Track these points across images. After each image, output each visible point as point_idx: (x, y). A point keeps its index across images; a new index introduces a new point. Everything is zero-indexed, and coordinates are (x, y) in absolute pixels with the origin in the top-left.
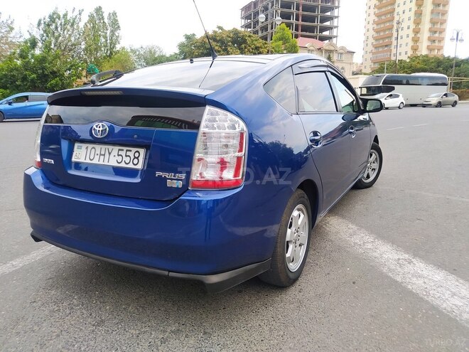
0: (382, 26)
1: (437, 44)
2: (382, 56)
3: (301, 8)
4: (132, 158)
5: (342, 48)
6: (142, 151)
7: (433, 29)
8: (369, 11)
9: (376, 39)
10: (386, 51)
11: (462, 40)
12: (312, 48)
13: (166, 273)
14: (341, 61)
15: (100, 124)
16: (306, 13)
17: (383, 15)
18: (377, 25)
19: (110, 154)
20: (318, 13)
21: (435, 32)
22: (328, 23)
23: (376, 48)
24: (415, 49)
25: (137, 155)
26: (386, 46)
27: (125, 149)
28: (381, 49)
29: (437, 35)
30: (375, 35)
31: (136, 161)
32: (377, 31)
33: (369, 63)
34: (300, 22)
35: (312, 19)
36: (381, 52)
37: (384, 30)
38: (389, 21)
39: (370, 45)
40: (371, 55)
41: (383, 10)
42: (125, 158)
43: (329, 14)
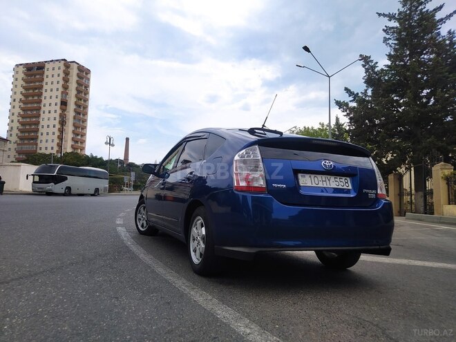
0: (28, 120)
1: (79, 144)
2: (26, 148)
4: (344, 183)
6: (349, 179)
7: (76, 132)
8: (14, 103)
9: (22, 131)
10: (32, 144)
15: (327, 161)
17: (29, 110)
18: (23, 118)
19: (329, 181)
21: (78, 135)
23: (21, 139)
24: (60, 146)
25: (346, 181)
26: (32, 139)
27: (338, 177)
28: (26, 142)
29: (79, 137)
30: (21, 127)
31: (347, 185)
32: (22, 124)
33: (14, 153)
36: (26, 144)
37: (30, 125)
38: (35, 117)
39: (14, 135)
40: (15, 146)
41: (29, 106)
42: (340, 183)
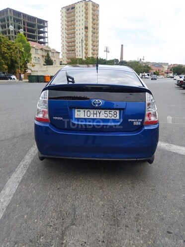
0: (70, 40)
1: (95, 52)
2: (72, 56)
3: (26, 24)
4: (113, 114)
5: (54, 50)
6: (118, 112)
7: (93, 44)
8: (63, 31)
9: (68, 46)
10: (73, 53)
11: (109, 52)
12: (37, 48)
13: (136, 159)
14: (53, 57)
15: (97, 100)
16: (29, 27)
17: (70, 34)
18: (68, 39)
19: (100, 113)
20: (36, 28)
22: (42, 35)
23: (68, 51)
24: (86, 54)
25: (115, 113)
26: (73, 50)
27: (108, 111)
28: (70, 52)
29: (95, 47)
30: (67, 44)
31: (115, 116)
32: (68, 42)
33: (65, 59)
34: (26, 32)
35: (33, 32)
36: (71, 53)
37: (71, 42)
38: (73, 38)
39: (65, 49)
40: (66, 55)
41: (70, 31)
42: (109, 115)
43: (42, 29)
